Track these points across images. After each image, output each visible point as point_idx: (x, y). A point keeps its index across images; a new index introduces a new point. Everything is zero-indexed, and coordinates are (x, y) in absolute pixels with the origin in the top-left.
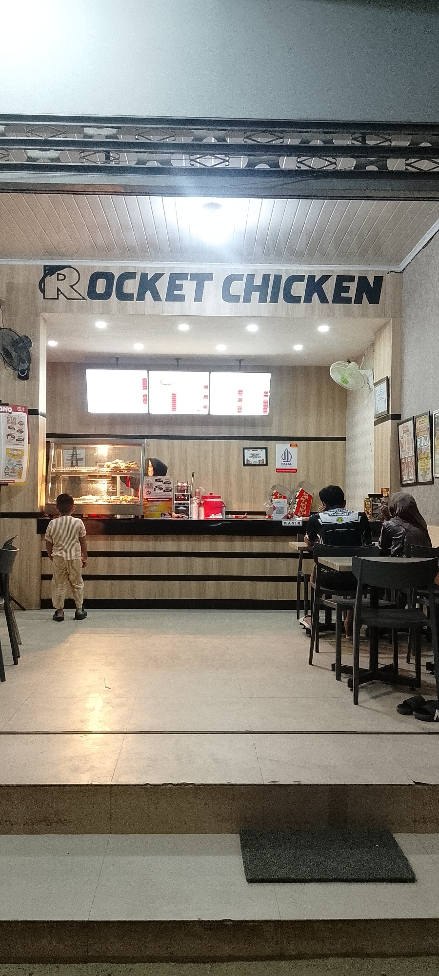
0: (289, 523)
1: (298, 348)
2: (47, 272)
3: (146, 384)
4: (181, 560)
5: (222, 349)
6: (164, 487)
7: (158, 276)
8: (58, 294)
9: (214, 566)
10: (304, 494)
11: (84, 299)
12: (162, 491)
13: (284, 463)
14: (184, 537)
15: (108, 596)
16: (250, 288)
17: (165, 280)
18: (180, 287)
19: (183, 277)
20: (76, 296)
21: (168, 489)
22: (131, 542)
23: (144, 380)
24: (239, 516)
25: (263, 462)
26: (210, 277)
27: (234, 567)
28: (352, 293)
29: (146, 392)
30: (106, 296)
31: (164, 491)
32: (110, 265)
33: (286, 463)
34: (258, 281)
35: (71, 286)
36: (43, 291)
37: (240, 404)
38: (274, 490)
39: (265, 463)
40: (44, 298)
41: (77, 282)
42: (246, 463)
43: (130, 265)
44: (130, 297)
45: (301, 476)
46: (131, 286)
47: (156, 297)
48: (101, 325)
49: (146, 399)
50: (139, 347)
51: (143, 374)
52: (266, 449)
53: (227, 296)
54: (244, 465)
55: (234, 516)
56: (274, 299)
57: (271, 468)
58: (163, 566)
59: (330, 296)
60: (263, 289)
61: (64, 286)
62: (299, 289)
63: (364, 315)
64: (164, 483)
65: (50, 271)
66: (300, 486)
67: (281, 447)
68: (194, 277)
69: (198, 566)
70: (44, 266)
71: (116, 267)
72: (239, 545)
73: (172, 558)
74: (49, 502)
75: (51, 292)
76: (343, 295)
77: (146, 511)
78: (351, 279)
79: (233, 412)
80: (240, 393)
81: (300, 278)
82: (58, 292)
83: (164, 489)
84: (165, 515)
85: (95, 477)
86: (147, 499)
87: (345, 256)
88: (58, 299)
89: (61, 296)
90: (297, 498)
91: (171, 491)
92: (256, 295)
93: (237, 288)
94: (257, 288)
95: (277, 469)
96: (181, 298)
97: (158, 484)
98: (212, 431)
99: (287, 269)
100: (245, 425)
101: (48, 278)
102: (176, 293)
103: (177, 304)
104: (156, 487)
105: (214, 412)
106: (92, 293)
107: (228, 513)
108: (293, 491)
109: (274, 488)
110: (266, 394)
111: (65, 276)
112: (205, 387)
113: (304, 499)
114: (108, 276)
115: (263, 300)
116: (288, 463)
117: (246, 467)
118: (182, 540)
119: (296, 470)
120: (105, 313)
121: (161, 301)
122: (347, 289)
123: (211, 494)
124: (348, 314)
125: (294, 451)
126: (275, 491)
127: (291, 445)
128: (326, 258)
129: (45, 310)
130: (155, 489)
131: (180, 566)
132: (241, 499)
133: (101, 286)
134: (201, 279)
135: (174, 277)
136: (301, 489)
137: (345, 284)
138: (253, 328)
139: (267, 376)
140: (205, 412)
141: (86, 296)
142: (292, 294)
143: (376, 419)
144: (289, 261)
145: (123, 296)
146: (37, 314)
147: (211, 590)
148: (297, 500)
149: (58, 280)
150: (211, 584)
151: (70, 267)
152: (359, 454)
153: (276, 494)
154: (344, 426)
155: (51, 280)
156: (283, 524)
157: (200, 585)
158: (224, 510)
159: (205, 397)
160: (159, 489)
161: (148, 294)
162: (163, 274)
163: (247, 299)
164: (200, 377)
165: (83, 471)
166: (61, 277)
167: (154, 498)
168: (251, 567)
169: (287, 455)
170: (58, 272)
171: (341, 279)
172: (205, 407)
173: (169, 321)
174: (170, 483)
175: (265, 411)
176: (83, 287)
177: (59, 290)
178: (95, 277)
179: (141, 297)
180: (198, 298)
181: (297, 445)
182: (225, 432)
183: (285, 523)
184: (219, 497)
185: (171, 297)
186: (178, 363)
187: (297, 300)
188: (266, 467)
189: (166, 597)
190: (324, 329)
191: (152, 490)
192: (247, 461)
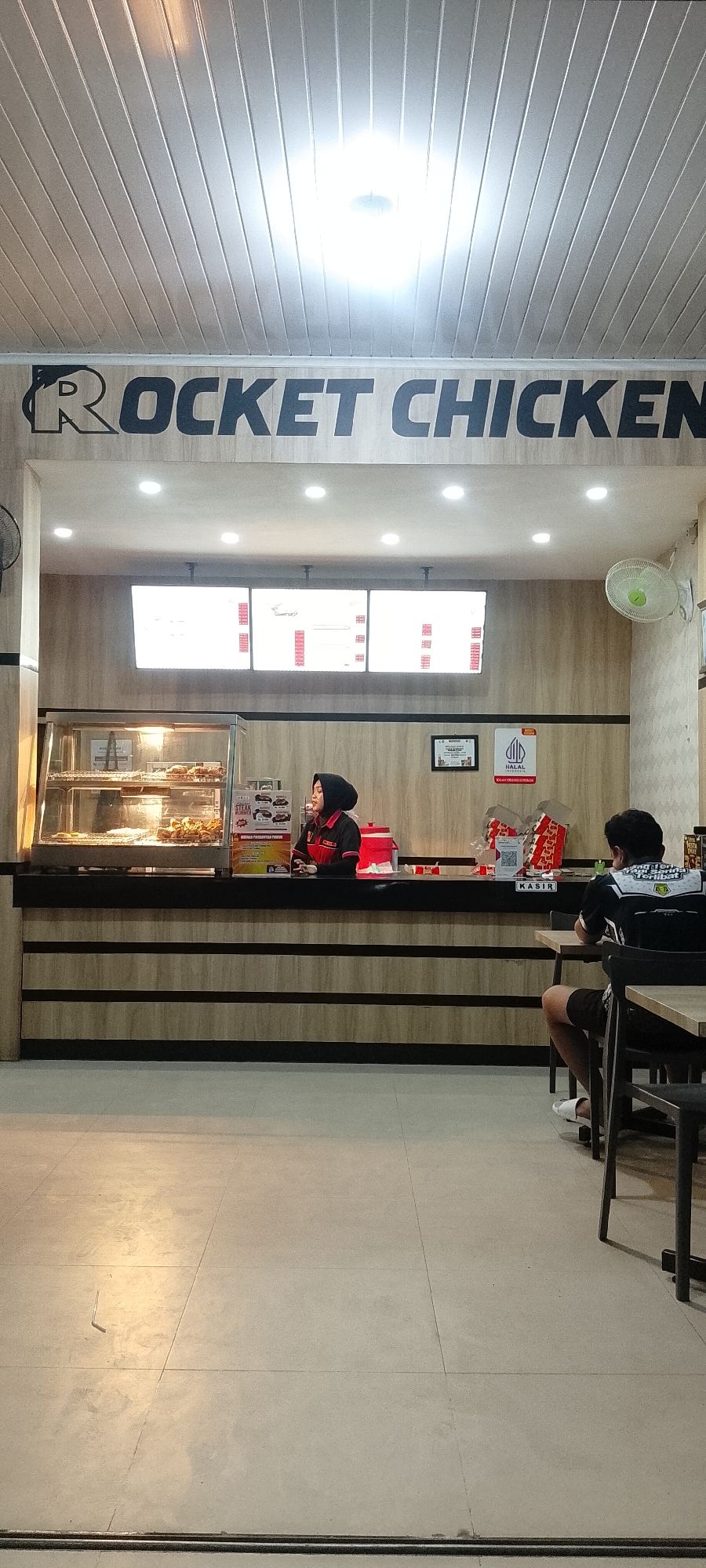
0: (530, 886)
1: (542, 538)
2: (39, 378)
3: (245, 614)
4: (308, 960)
5: (390, 542)
6: (274, 811)
7: (263, 385)
8: (61, 423)
9: (375, 974)
10: (550, 824)
11: (112, 431)
12: (270, 819)
13: (510, 765)
14: (314, 914)
15: (156, 1035)
16: (449, 407)
17: (278, 391)
18: (307, 407)
19: (314, 385)
20: (98, 426)
21: (281, 816)
22: (204, 924)
23: (242, 607)
24: (424, 866)
25: (470, 763)
26: (367, 385)
27: (415, 975)
28: (659, 416)
29: (245, 629)
30: (157, 425)
31: (274, 820)
32: (170, 363)
33: (513, 765)
34: (465, 394)
35: (88, 407)
36: (30, 416)
37: (426, 652)
38: (490, 816)
39: (473, 765)
40: (33, 431)
41: (100, 398)
42: (437, 765)
43: (207, 364)
44: (205, 428)
45: (543, 791)
46: (208, 406)
47: (259, 427)
48: (150, 488)
49: (246, 643)
50: (230, 540)
51: (240, 594)
52: (476, 738)
53: (403, 425)
54: (434, 769)
55: (414, 867)
56: (499, 430)
57: (485, 775)
58: (269, 973)
59: (613, 421)
60: (475, 410)
61: (72, 406)
62: (550, 409)
63: (684, 461)
64: (275, 804)
65: (45, 376)
66: (541, 809)
67: (504, 735)
68: (335, 386)
69: (342, 974)
70: (34, 367)
71: (177, 367)
72: (425, 933)
73: (288, 958)
74: (41, 842)
75: (46, 417)
76: (639, 420)
77: (237, 861)
78: (656, 387)
79: (413, 666)
80: (427, 630)
81: (552, 387)
82: (60, 419)
83: (273, 817)
84: (275, 868)
85: (135, 790)
86: (239, 835)
87: (644, 343)
88: (60, 431)
89: (67, 426)
90: (536, 833)
91: (288, 819)
92: (461, 422)
93: (424, 408)
94: (463, 408)
95: (496, 777)
96: (310, 429)
97: (260, 805)
98: (372, 705)
99: (524, 369)
100: (436, 693)
101: (41, 391)
102: (300, 418)
103: (301, 439)
104: (258, 811)
105: (378, 666)
106: (130, 422)
107: (403, 861)
108: (529, 820)
109: (491, 812)
110: (475, 633)
111: (75, 386)
112: (359, 619)
113: (549, 835)
114: (162, 386)
115: (475, 430)
116: (517, 765)
117: (438, 774)
118: (309, 921)
119: (534, 778)
120: (157, 462)
121: (269, 434)
122: (648, 409)
123: (371, 825)
124: (650, 459)
125: (529, 743)
126: (493, 820)
127: (523, 731)
128: (606, 346)
129: (35, 454)
130: (255, 815)
131: (305, 974)
132: (427, 834)
133: (147, 405)
134: (349, 390)
135: (294, 387)
136: (543, 815)
137: (643, 398)
138: (454, 492)
139: (479, 599)
140: (360, 667)
141: (116, 427)
142: (535, 420)
143: (703, 676)
144: (528, 352)
145: (192, 426)
146: (17, 464)
147: (367, 1024)
148: (537, 837)
149: (61, 394)
150: (367, 1011)
151: (84, 367)
152: (660, 748)
153: (495, 825)
154: (625, 693)
155: (47, 396)
156: (518, 889)
157: (346, 1011)
158: (395, 854)
159: (359, 639)
160: (264, 815)
161: (243, 422)
162: (273, 381)
163: (444, 429)
164: (351, 600)
165: (114, 780)
166: (67, 388)
167: (253, 834)
168: (450, 976)
169: (516, 750)
170: (61, 379)
171: (635, 388)
172: (359, 658)
173: (285, 475)
174: (287, 803)
175: (474, 666)
176: (111, 408)
177: (62, 414)
178: (136, 387)
179: (228, 428)
180: (344, 426)
181: (535, 731)
182: (397, 706)
183: (522, 886)
184: (386, 830)
185: (288, 427)
186: (307, 575)
187: (545, 431)
188: (475, 773)
189: (276, 1037)
190: (597, 494)
191: (249, 818)
192: (440, 761)
